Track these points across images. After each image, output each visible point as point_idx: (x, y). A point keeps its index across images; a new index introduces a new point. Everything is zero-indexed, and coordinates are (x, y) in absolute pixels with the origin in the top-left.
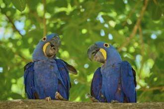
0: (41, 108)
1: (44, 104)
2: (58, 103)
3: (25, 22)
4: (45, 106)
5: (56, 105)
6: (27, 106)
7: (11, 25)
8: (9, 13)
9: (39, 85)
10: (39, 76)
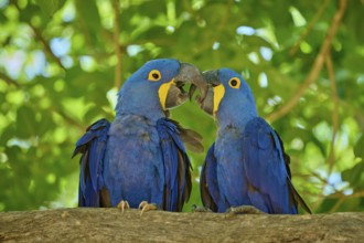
0: (109, 226)
1: (116, 217)
3: (72, 39)
4: (118, 222)
5: (142, 221)
6: (78, 223)
8: (37, 20)
10: (115, 154)
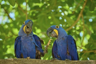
0: (24, 63)
2: (34, 60)
3: (15, 13)
4: (27, 62)
5: (33, 62)
6: (16, 62)
7: (7, 15)
8: (6, 8)
9: (24, 49)
